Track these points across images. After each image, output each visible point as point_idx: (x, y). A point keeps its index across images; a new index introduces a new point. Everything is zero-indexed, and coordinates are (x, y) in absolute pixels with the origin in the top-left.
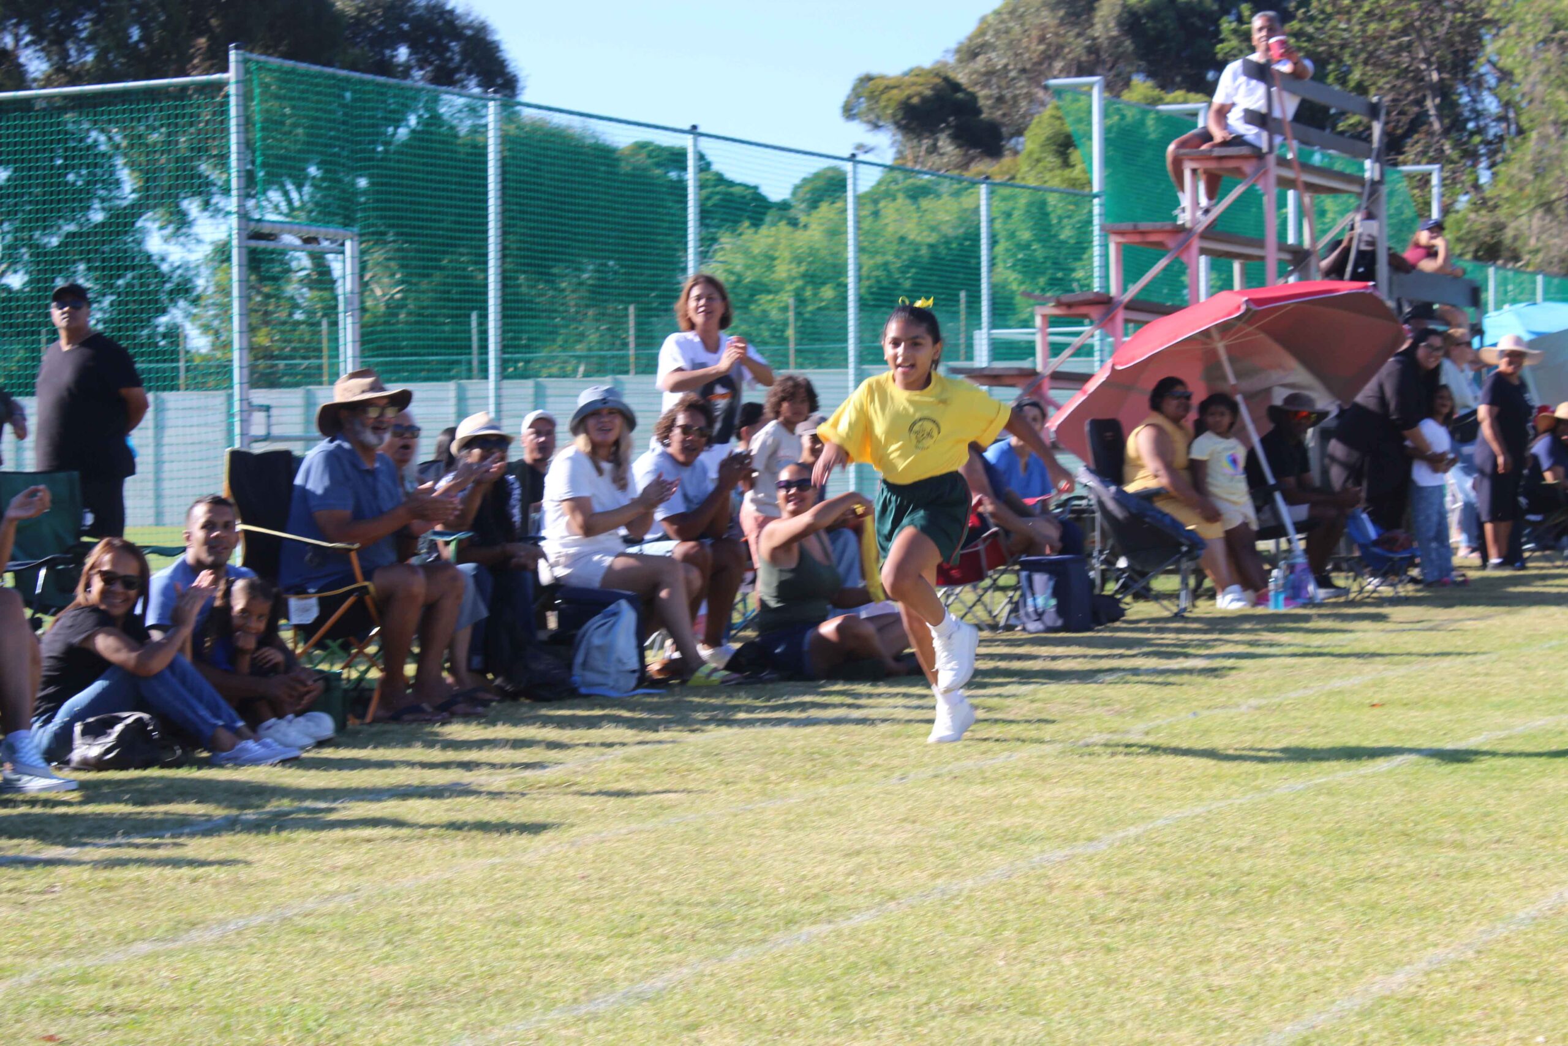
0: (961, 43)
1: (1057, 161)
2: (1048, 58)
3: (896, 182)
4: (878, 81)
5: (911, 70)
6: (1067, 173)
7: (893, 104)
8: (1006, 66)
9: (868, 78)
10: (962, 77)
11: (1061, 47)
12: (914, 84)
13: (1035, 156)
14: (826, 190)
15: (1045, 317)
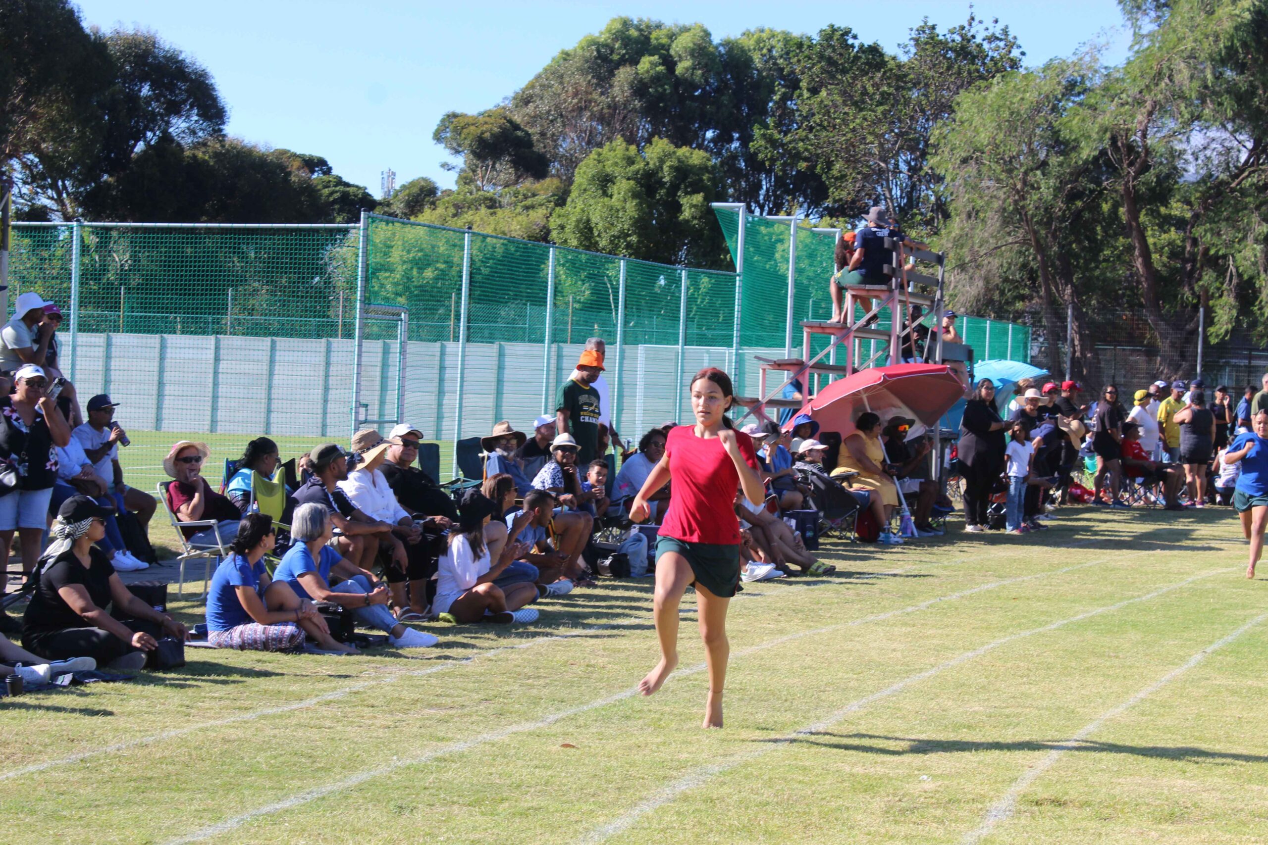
0: (516, 93)
1: (600, 192)
2: (580, 110)
3: (471, 193)
4: (461, 118)
5: (484, 112)
6: (606, 199)
7: (471, 137)
8: (548, 112)
9: (455, 116)
10: (517, 118)
11: (589, 102)
12: (486, 123)
13: (584, 187)
14: (419, 195)
15: (764, 370)
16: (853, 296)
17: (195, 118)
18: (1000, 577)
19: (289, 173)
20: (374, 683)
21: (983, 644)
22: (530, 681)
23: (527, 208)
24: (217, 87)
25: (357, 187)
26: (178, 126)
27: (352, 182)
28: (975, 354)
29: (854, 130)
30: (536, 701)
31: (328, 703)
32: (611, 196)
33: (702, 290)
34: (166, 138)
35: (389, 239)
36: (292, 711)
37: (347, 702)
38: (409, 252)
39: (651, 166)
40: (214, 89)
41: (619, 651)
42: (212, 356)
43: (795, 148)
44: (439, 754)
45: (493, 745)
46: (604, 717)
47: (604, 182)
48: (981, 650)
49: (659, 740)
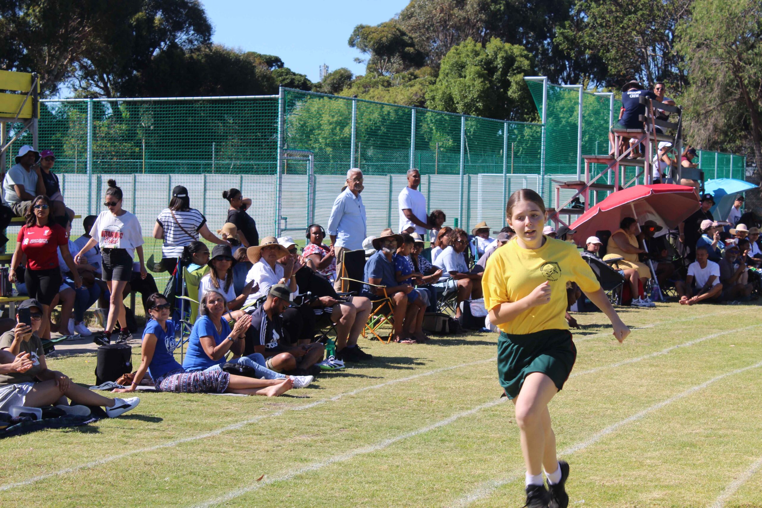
0: (403, 11)
1: (457, 74)
2: (445, 21)
3: (374, 78)
4: (367, 29)
5: (382, 24)
6: (462, 79)
7: (373, 41)
8: (424, 24)
9: (362, 27)
10: (403, 28)
11: (450, 15)
12: (383, 31)
13: (447, 71)
14: (340, 79)
15: (558, 189)
16: (618, 137)
17: (192, 32)
18: (721, 329)
19: (255, 67)
20: (265, 417)
21: (706, 380)
22: (377, 413)
23: (411, 86)
24: (206, 12)
25: (301, 75)
26: (181, 37)
27: (297, 72)
28: (705, 175)
29: (623, 28)
30: (378, 429)
31: (230, 432)
32: (465, 77)
33: (526, 137)
34: (173, 46)
35: (319, 108)
36: (202, 439)
37: (243, 432)
38: (333, 116)
39: (490, 57)
40: (204, 13)
41: (445, 389)
42: (203, 187)
43: (582, 41)
44: (298, 473)
45: (340, 464)
46: (425, 440)
47: (460, 67)
48: (704, 385)
49: (462, 459)
